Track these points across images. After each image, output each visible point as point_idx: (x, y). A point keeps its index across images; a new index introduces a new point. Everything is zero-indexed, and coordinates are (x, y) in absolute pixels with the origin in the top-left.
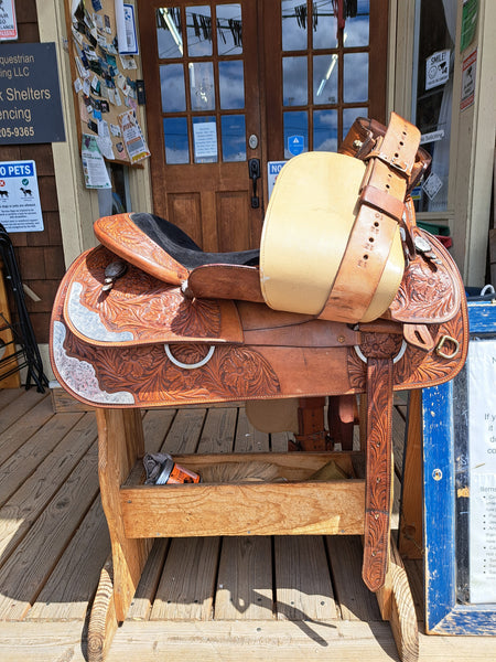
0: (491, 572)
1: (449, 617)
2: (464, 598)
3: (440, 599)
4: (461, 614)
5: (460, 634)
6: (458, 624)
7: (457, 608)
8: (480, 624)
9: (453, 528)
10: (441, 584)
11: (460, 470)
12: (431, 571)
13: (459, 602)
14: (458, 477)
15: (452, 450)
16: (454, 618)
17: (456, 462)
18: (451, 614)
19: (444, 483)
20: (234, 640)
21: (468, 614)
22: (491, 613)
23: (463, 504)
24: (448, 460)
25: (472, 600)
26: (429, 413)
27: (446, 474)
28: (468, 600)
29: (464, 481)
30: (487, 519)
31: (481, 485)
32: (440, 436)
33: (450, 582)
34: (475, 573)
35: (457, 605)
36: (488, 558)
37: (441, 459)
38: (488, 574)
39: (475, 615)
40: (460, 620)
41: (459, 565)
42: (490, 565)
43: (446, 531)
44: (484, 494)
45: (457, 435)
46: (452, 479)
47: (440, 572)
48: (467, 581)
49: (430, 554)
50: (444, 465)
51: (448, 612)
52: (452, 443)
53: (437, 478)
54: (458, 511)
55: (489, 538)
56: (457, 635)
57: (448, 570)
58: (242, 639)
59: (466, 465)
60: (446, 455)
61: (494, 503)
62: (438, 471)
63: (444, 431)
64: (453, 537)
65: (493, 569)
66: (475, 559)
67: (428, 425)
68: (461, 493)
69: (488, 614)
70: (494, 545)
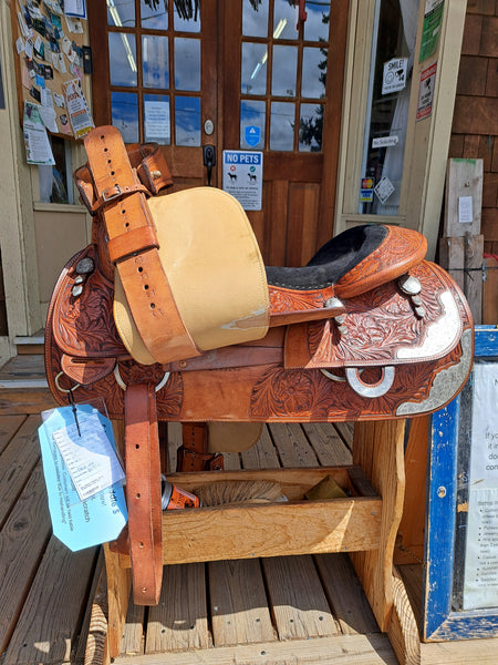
0: (483, 580)
1: (444, 625)
2: (458, 605)
3: (438, 609)
4: (455, 621)
5: (454, 639)
6: (453, 630)
7: (452, 616)
8: (471, 628)
9: (453, 541)
10: (439, 594)
11: (462, 486)
12: (431, 582)
13: (454, 609)
14: (459, 493)
15: (456, 468)
16: (448, 625)
17: (458, 479)
18: (447, 622)
19: (447, 499)
21: (462, 620)
22: (481, 618)
23: (462, 518)
24: (452, 479)
25: (466, 606)
26: (437, 433)
27: (450, 491)
28: (461, 607)
29: (464, 495)
30: (482, 531)
31: (478, 500)
32: (445, 455)
33: (447, 591)
34: (468, 584)
35: (452, 613)
36: (481, 567)
37: (445, 477)
38: (480, 582)
39: (467, 621)
40: (454, 627)
41: (455, 575)
42: (483, 574)
43: (446, 545)
44: (481, 507)
45: (460, 454)
46: (455, 495)
47: (439, 584)
48: (461, 590)
49: (432, 567)
50: (448, 484)
51: (444, 620)
52: (456, 461)
53: (441, 495)
54: (457, 525)
55: (483, 549)
56: (450, 640)
57: (446, 581)
59: (466, 481)
60: (450, 473)
61: (489, 517)
62: (443, 488)
63: (449, 450)
64: (452, 550)
65: (484, 577)
66: (470, 568)
67: (436, 445)
68: (460, 508)
69: (479, 619)
70: (487, 555)
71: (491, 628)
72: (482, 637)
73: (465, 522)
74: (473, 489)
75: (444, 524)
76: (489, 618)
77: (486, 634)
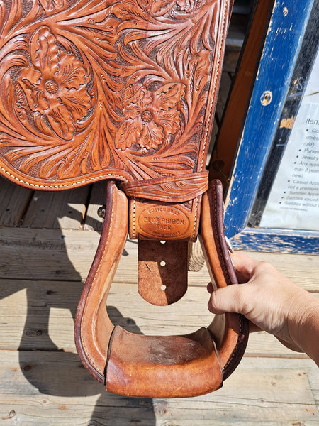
0: (286, 203)
1: (237, 237)
2: (256, 222)
3: (234, 223)
4: (248, 235)
5: (243, 249)
6: (244, 242)
7: (246, 230)
8: (262, 243)
9: (265, 159)
10: (238, 210)
11: (293, 95)
12: (232, 198)
13: (250, 225)
14: (288, 104)
15: (292, 68)
16: (241, 237)
17: (292, 85)
18: (240, 234)
19: (271, 109)
21: (255, 235)
22: (275, 236)
23: (283, 135)
24: (283, 81)
25: (262, 224)
26: (280, 9)
27: (276, 99)
28: (257, 224)
29: (292, 107)
30: (301, 154)
31: (309, 117)
32: (283, 47)
33: (247, 208)
34: (271, 203)
35: (247, 228)
36: (288, 190)
37: (275, 82)
38: (283, 205)
39: (260, 236)
40: (246, 240)
41: (259, 195)
42: (288, 198)
43: (257, 162)
44: (308, 126)
45: (304, 50)
46: (281, 104)
47: (240, 200)
48: (262, 209)
49: (235, 183)
50: (276, 88)
51: (237, 232)
52: (295, 59)
53: (265, 103)
54: (276, 142)
55: (297, 173)
56: (240, 250)
57: (248, 199)
58: (46, 244)
59: (300, 90)
60: (283, 73)
61: (314, 138)
62: (269, 93)
63: (291, 39)
64: (262, 168)
65: (289, 201)
66: (276, 190)
67: (274, 29)
68: (284, 124)
69: (272, 236)
70: (298, 179)
71: (281, 245)
72: (271, 252)
73: (284, 141)
74: (306, 101)
75: (258, 138)
76: (282, 237)
77: (275, 249)
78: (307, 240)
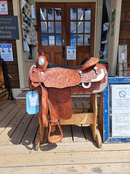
0: (116, 130)
1: (108, 140)
3: (106, 136)
5: (110, 143)
8: (114, 141)
9: (109, 122)
10: (106, 133)
11: (110, 110)
13: (110, 137)
14: (110, 111)
15: (109, 106)
19: (107, 113)
20: (65, 146)
21: (112, 139)
23: (111, 117)
27: (108, 111)
28: (112, 136)
29: (111, 112)
30: (115, 120)
31: (114, 113)
32: (106, 103)
33: (108, 133)
34: (113, 131)
36: (115, 128)
37: (107, 108)
39: (113, 139)
40: (110, 140)
43: (107, 122)
44: (115, 115)
45: (110, 103)
46: (109, 112)
47: (106, 131)
48: (111, 132)
49: (104, 127)
50: (107, 109)
51: (108, 138)
52: (109, 105)
53: (106, 112)
54: (110, 119)
57: (108, 130)
58: (67, 146)
59: (111, 109)
61: (117, 117)
62: (106, 110)
63: (107, 102)
64: (109, 124)
66: (113, 128)
67: (104, 101)
68: (110, 115)
69: (115, 139)
70: (117, 125)
71: (118, 141)
72: (117, 143)
73: (111, 118)
74: (113, 111)
75: (106, 118)
76: (118, 139)
77: (117, 142)
78: (124, 139)
